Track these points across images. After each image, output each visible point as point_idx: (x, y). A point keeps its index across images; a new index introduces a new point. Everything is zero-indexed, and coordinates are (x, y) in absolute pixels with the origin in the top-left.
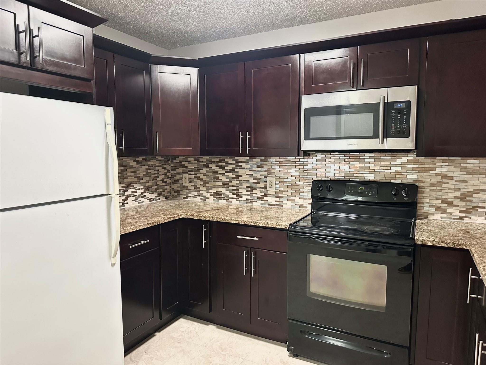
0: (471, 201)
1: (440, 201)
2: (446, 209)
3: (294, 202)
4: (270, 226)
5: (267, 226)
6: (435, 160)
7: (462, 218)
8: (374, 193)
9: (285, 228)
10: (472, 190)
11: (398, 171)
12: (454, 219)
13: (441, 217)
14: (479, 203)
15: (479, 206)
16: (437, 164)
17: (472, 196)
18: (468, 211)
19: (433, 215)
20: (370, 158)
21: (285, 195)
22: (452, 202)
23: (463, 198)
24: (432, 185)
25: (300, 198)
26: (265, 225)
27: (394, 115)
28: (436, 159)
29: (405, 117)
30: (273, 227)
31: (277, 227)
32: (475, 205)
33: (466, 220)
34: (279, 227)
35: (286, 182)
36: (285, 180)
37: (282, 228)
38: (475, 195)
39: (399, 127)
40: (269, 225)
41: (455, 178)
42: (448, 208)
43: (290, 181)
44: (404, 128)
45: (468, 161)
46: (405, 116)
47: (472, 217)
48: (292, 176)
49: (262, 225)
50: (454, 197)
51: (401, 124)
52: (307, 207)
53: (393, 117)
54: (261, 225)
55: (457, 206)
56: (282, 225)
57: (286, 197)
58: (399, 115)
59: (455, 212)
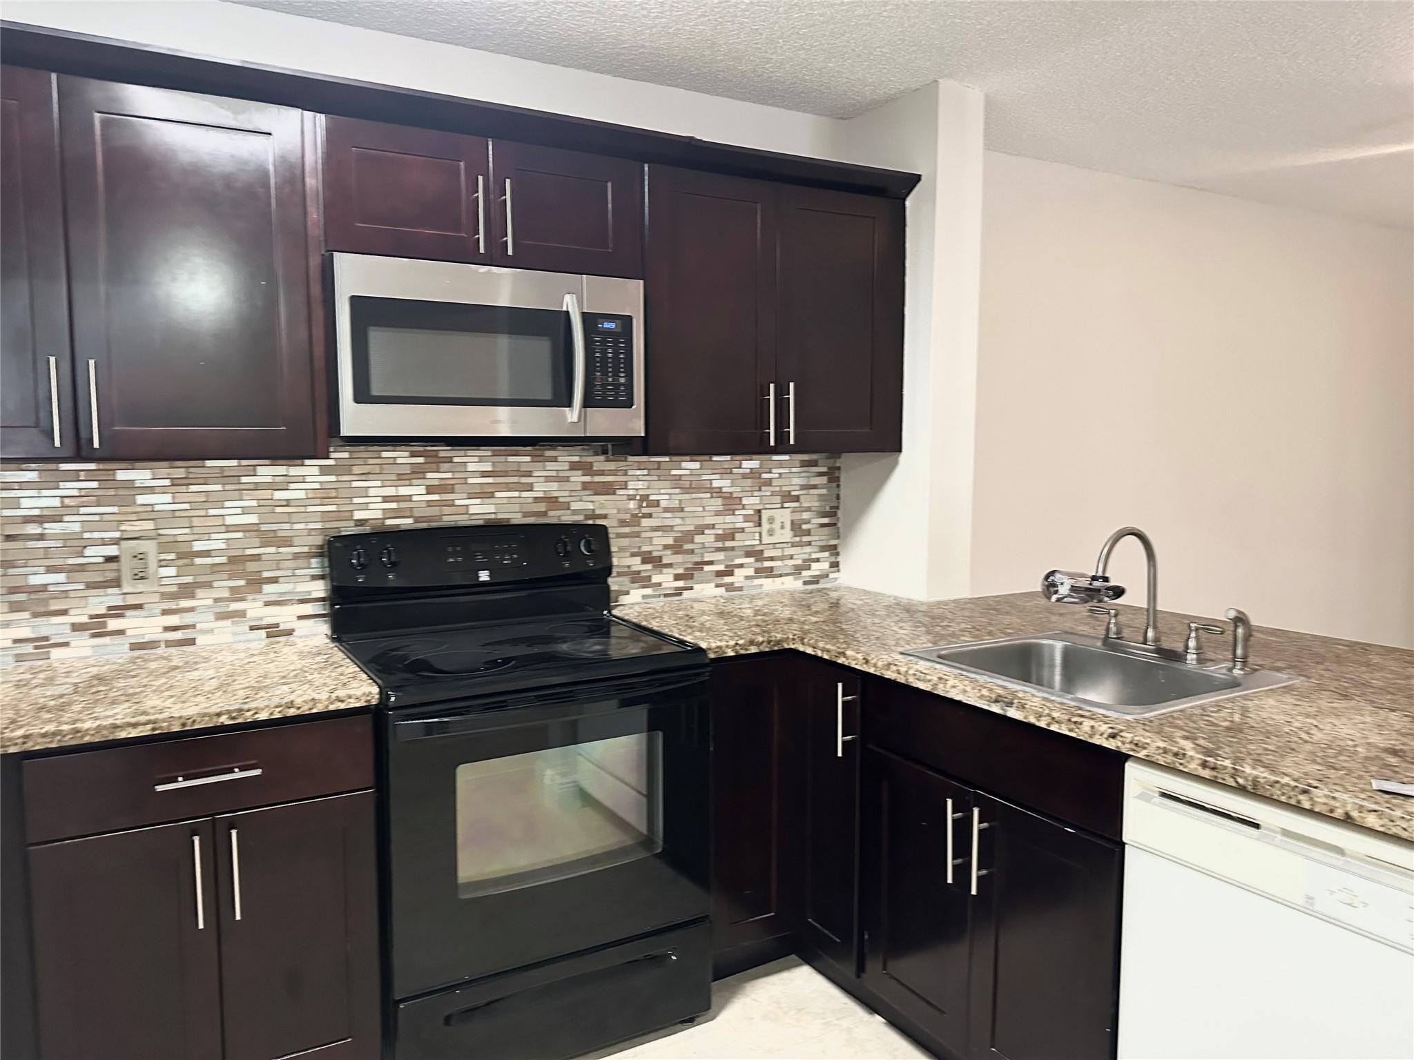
0: (692, 551)
1: (638, 560)
2: (650, 576)
3: (242, 622)
4: (305, 710)
5: (292, 712)
6: (624, 463)
7: (678, 592)
8: (515, 556)
9: (364, 704)
10: (692, 528)
11: (550, 494)
12: (666, 595)
13: (644, 597)
14: (706, 554)
15: (706, 559)
16: (630, 472)
17: (692, 541)
18: (686, 576)
19: (627, 593)
20: (481, 460)
21: (204, 599)
22: (660, 558)
23: (676, 548)
24: (623, 523)
25: (267, 604)
26: (279, 712)
27: (600, 349)
28: (626, 461)
29: (622, 356)
30: (314, 711)
31: (332, 707)
32: (698, 559)
33: (686, 594)
34: (342, 706)
35: (207, 554)
36: (198, 546)
37: (352, 706)
38: (698, 539)
39: (610, 380)
40: (299, 708)
41: (663, 504)
42: (655, 572)
43: (224, 546)
44: (622, 384)
45: (684, 465)
46: (622, 353)
47: (696, 586)
48: (229, 529)
49: (267, 714)
50: (664, 545)
51: (616, 374)
52: (293, 630)
53: (598, 352)
54: (263, 716)
55: (670, 565)
56: (350, 697)
57: (209, 606)
58: (610, 351)
59: (666, 579)
